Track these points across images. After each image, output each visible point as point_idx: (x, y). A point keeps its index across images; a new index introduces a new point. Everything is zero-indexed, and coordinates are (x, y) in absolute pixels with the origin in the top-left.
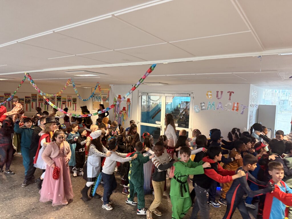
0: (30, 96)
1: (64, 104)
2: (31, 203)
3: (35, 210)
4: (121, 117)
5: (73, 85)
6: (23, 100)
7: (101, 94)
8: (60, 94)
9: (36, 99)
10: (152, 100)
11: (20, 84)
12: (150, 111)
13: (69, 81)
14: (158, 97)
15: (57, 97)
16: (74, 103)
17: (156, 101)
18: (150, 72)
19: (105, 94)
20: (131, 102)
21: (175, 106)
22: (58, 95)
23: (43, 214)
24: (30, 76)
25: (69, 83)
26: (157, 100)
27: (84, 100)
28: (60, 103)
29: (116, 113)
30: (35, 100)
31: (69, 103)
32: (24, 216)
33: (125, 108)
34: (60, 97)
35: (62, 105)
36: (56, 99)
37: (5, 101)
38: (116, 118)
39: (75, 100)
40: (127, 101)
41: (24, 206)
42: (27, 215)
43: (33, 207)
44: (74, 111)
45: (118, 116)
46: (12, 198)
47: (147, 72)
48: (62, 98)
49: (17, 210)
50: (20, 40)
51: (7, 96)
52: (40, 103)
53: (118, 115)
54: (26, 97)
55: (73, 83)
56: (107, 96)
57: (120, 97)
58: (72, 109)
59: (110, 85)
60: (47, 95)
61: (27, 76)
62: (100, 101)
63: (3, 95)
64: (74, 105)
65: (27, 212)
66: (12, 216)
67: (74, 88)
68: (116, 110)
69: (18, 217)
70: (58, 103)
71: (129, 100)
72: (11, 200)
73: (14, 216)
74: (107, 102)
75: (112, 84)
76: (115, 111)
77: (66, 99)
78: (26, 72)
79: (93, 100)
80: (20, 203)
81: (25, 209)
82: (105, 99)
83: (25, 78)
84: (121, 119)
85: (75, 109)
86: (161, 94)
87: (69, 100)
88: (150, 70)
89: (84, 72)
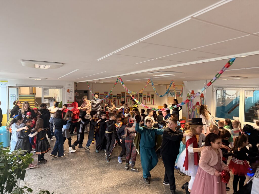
0: (121, 93)
1: (144, 99)
2: (121, 179)
3: (123, 185)
4: (194, 112)
5: (152, 84)
6: (116, 97)
7: (175, 90)
8: (142, 91)
9: (125, 96)
10: (228, 95)
11: (115, 85)
12: (226, 106)
13: (149, 81)
14: (234, 92)
15: (140, 94)
16: (152, 98)
17: (232, 95)
18: (228, 67)
19: (178, 90)
20: (205, 97)
21: (255, 100)
22: (140, 92)
23: (129, 190)
24: (121, 79)
25: (148, 82)
26: (234, 95)
27: (160, 96)
28: (142, 99)
29: (190, 107)
30: (123, 96)
31: (149, 98)
32: (116, 189)
33: (199, 102)
34: (142, 93)
35: (143, 100)
36: (139, 96)
37: (105, 98)
38: (190, 112)
39: (153, 96)
40: (201, 96)
41: (116, 180)
42: (118, 189)
43: (122, 182)
44: (152, 105)
45: (191, 111)
46: (108, 173)
47: (224, 67)
48: (143, 94)
49: (111, 183)
50: (115, 52)
51: (106, 94)
52: (127, 99)
53: (191, 109)
54: (118, 95)
55: (152, 82)
56: (181, 92)
57: (193, 92)
58: (151, 104)
59: (183, 82)
60: (133, 93)
61: (119, 79)
62: (173, 97)
63: (103, 93)
64: (153, 100)
65: (118, 186)
66: (108, 187)
67: (153, 86)
68: (190, 105)
69: (111, 189)
70: (140, 98)
71: (202, 95)
72: (107, 174)
73: (109, 187)
74: (180, 97)
75: (185, 80)
76: (188, 106)
77: (146, 95)
78: (118, 76)
79: (167, 95)
80: (113, 177)
81: (116, 183)
82: (178, 95)
83: (117, 80)
84: (194, 113)
85: (153, 103)
86: (238, 89)
87: (148, 96)
88: (228, 65)
89: (161, 72)
